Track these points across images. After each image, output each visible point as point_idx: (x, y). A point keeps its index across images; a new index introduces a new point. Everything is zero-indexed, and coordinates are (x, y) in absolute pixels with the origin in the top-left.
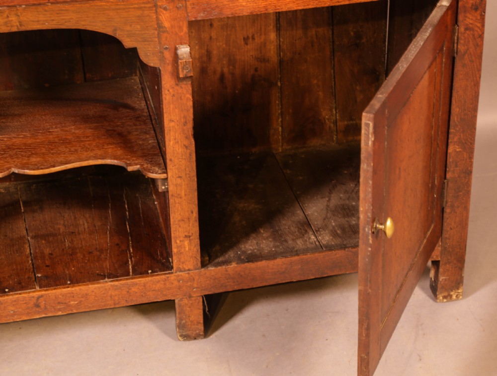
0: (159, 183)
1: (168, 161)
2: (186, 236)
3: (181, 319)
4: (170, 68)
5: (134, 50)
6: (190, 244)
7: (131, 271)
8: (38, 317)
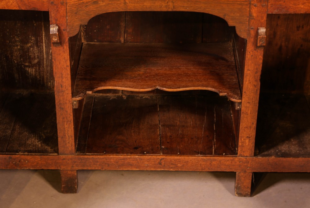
0: (237, 105)
1: (243, 92)
2: (247, 137)
3: (238, 184)
4: (252, 40)
5: (234, 28)
6: (249, 142)
7: (213, 152)
8: (159, 170)
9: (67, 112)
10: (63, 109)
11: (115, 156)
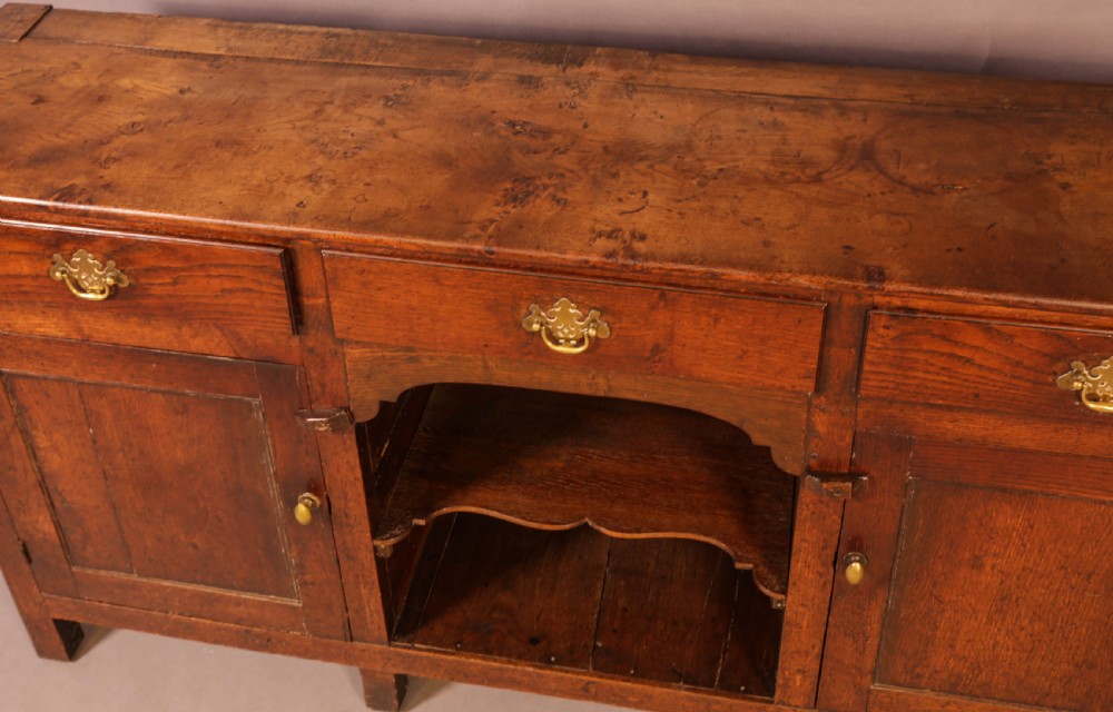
5: (766, 449)
6: (803, 680)
7: (717, 678)
9: (363, 565)
10: (353, 558)
11: (479, 661)
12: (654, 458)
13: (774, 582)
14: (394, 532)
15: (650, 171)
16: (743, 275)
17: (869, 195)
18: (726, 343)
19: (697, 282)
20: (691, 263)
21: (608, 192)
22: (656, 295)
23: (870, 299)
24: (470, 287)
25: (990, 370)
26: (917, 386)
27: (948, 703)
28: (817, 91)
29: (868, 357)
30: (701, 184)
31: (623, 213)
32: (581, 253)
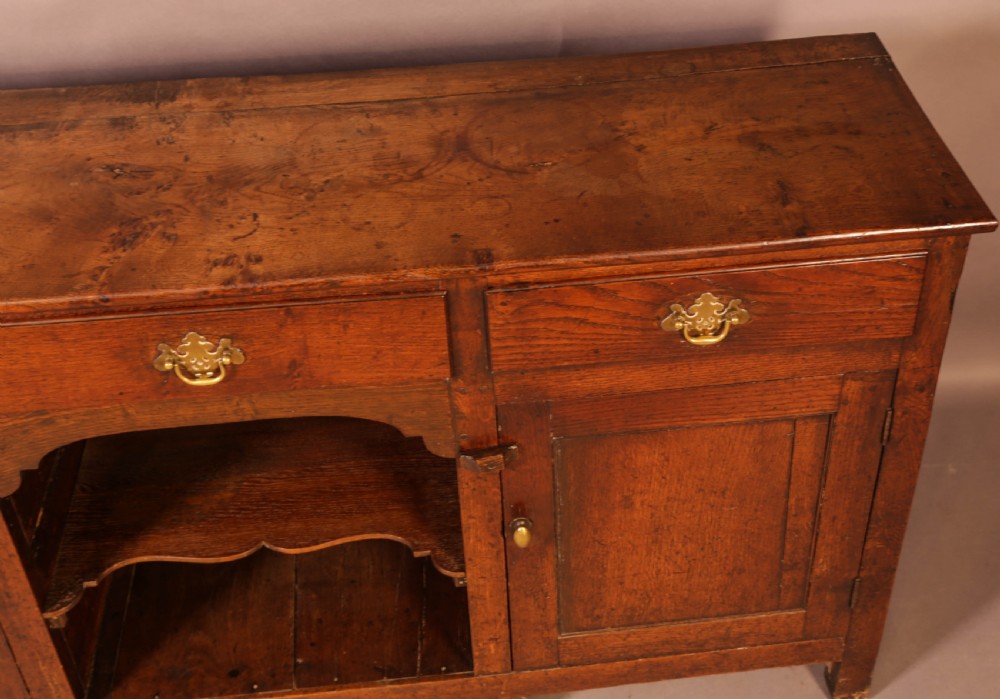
1: (466, 560)
2: (491, 639)
6: (497, 647)
9: (37, 642)
10: (24, 637)
12: (322, 470)
13: (452, 561)
14: (64, 601)
15: (257, 193)
16: (361, 279)
17: (469, 184)
18: (358, 346)
19: (320, 293)
20: (309, 276)
21: (218, 221)
22: (281, 313)
23: (484, 280)
24: (92, 338)
25: (603, 326)
26: (543, 353)
27: (628, 636)
28: (408, 93)
29: (494, 334)
30: (309, 199)
31: (235, 239)
32: (199, 284)
